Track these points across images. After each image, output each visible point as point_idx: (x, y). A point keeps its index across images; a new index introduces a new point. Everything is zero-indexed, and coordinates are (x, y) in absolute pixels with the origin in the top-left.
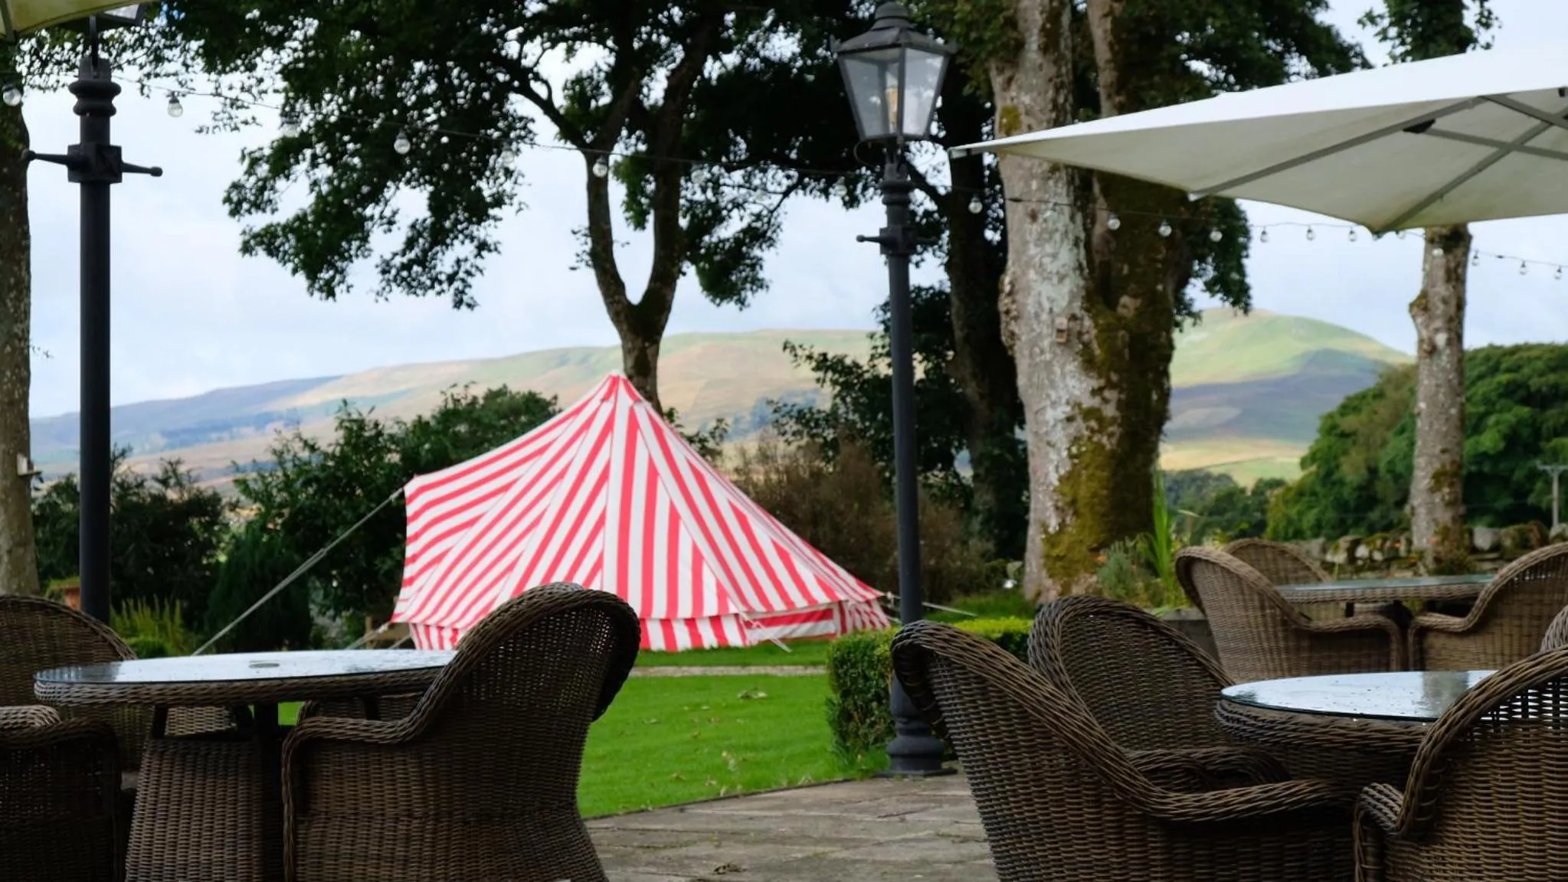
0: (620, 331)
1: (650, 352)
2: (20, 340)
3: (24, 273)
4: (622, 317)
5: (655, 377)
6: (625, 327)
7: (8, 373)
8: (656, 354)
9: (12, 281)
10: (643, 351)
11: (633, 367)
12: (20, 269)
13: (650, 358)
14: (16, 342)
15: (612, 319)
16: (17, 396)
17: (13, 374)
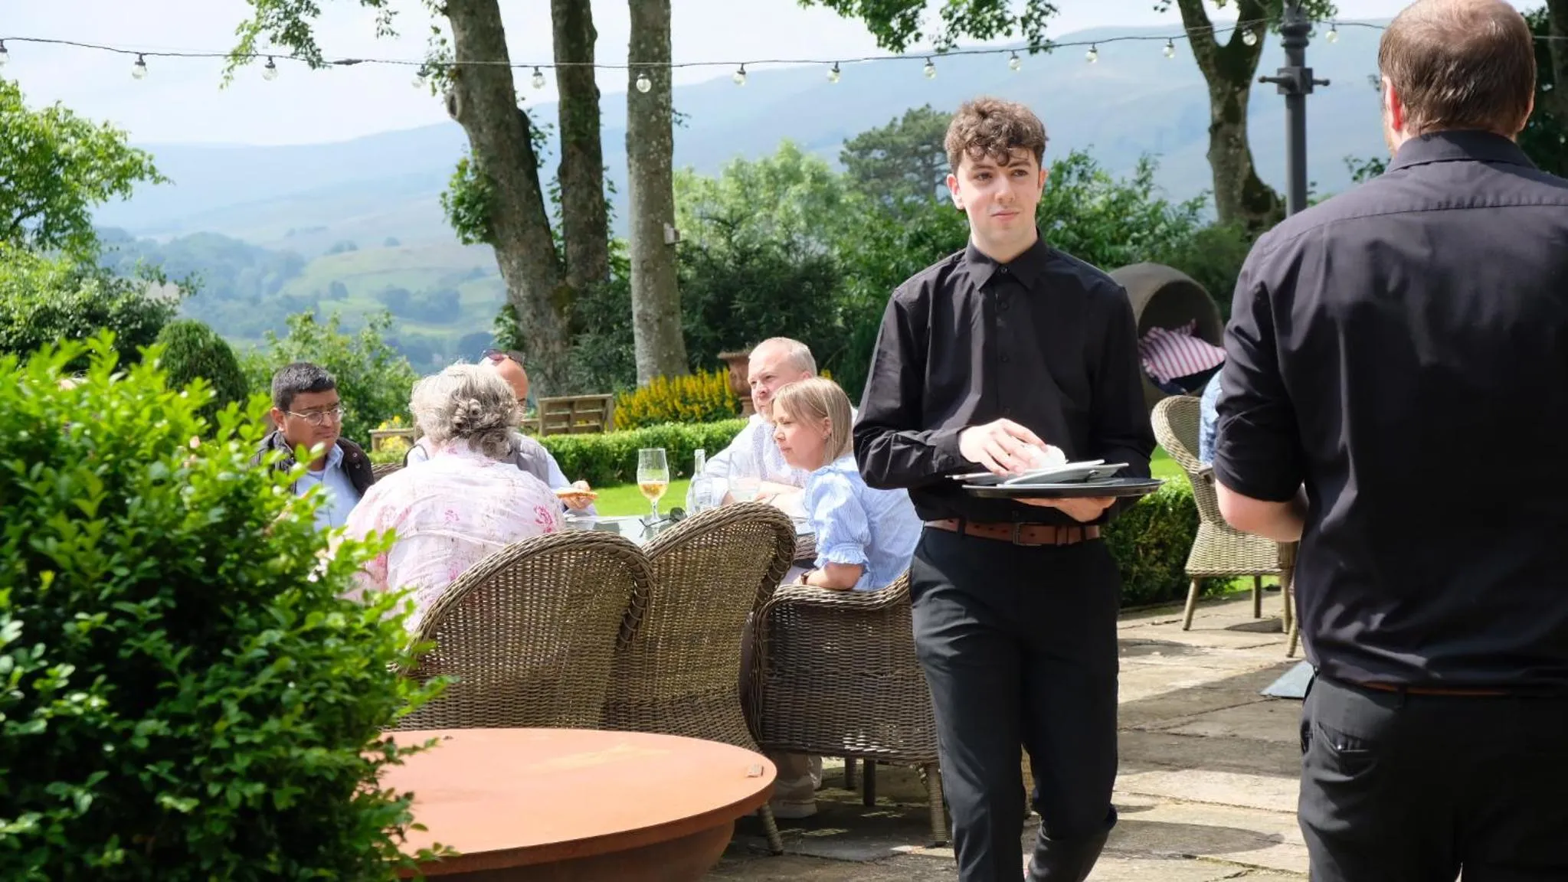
0: (1208, 76)
1: (1240, 97)
2: (664, 109)
3: (666, 43)
4: (1210, 61)
5: (1244, 124)
6: (1213, 71)
7: (654, 143)
8: (1246, 99)
9: (656, 50)
10: (1233, 96)
11: (1221, 115)
12: (663, 39)
13: (1240, 104)
14: (661, 111)
15: (1199, 63)
16: (662, 166)
17: (659, 143)
